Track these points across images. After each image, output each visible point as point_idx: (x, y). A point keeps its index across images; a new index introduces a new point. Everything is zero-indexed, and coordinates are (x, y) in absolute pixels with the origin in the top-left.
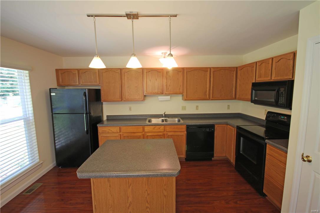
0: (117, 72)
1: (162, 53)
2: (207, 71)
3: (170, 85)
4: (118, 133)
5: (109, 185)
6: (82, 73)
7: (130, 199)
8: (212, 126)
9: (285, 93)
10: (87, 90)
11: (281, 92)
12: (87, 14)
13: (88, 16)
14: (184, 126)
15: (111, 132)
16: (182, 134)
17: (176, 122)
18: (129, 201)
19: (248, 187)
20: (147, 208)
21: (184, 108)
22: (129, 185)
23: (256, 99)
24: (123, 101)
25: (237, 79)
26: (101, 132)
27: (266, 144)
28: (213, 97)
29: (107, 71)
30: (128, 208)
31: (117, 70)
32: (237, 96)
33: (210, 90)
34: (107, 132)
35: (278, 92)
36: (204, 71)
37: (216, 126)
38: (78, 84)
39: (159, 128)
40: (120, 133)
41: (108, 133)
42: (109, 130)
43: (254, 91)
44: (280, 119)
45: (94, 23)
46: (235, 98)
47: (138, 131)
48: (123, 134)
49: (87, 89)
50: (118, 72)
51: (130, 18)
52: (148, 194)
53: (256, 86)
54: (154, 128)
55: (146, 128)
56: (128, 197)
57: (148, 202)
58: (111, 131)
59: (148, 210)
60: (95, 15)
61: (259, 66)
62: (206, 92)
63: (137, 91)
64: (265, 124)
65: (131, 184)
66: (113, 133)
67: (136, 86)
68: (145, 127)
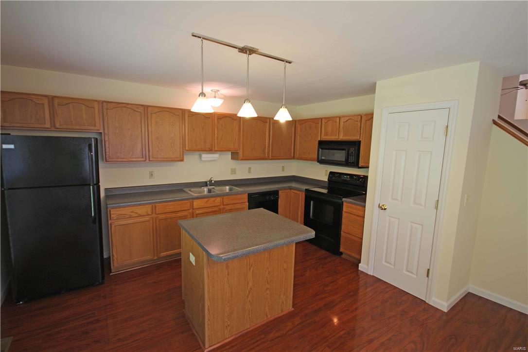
0: (138, 110)
1: (212, 90)
2: (267, 122)
3: (222, 138)
4: (148, 215)
5: (227, 273)
6: (58, 105)
7: (250, 285)
8: (276, 193)
9: (355, 152)
10: (93, 140)
11: (351, 152)
12: (193, 33)
13: (193, 36)
14: (244, 195)
15: (136, 215)
16: (244, 206)
17: (227, 191)
18: (249, 288)
19: (324, 252)
20: (267, 290)
21: (233, 171)
22: (250, 265)
23: (323, 158)
24: (147, 161)
25: (296, 135)
26: (115, 218)
27: (343, 202)
28: (272, 156)
29: (117, 107)
30: (248, 297)
31: (137, 108)
32: (297, 155)
33: (269, 147)
34: (127, 216)
35: (348, 152)
36: (263, 121)
37: (280, 192)
38: (48, 125)
39: (214, 201)
40: (153, 216)
41: (131, 217)
42: (132, 212)
43: (320, 150)
44: (343, 178)
45: (201, 48)
46: (294, 158)
47: (182, 209)
48: (158, 216)
49: (94, 138)
50: (140, 111)
51: (246, 53)
52: (269, 273)
53: (324, 145)
54: (207, 201)
55: (195, 203)
56: (248, 283)
57: (269, 282)
58: (137, 213)
59: (268, 292)
60: (204, 37)
61: (325, 123)
62: (265, 149)
63: (172, 144)
64: (327, 185)
65: (252, 265)
66: (140, 216)
67: (172, 137)
68: (194, 200)
